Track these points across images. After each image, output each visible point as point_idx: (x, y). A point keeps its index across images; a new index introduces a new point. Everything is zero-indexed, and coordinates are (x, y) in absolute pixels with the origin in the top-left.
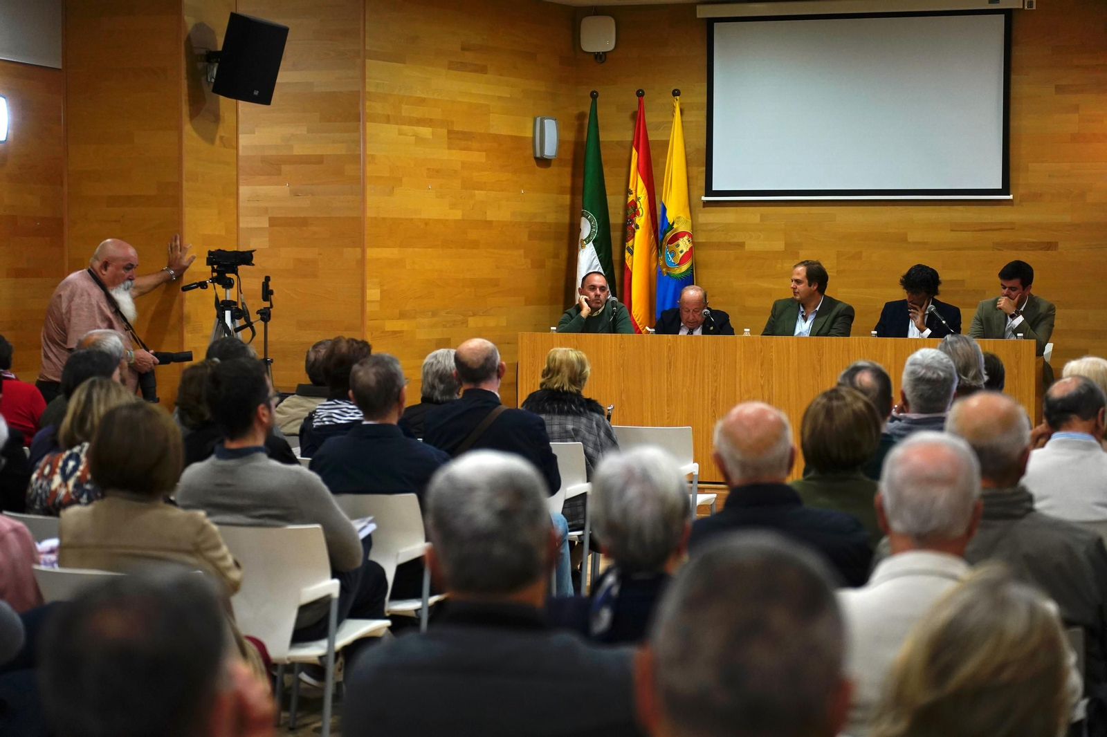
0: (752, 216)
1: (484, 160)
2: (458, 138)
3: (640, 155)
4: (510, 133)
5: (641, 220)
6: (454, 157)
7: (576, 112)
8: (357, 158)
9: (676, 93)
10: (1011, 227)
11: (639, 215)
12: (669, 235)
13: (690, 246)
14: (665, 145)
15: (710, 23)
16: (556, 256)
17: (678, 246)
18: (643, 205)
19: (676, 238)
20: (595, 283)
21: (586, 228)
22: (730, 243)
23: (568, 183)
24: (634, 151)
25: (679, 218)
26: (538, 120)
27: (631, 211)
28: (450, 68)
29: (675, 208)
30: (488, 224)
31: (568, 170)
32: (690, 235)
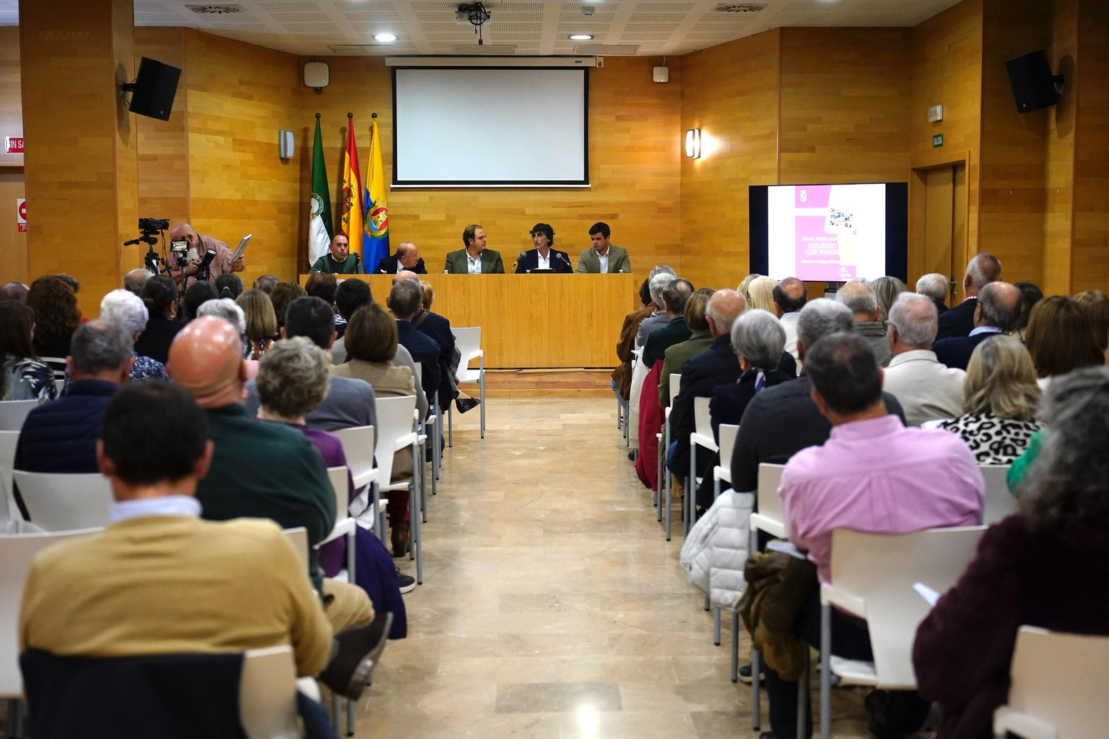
0: (423, 197)
1: (253, 159)
2: (239, 144)
3: (352, 156)
4: (265, 141)
5: (354, 200)
6: (236, 157)
7: (302, 126)
8: (184, 158)
9: (374, 116)
10: (590, 205)
11: (352, 196)
12: (372, 210)
13: (386, 217)
14: (367, 150)
15: (394, 70)
16: (293, 225)
17: (379, 217)
18: (355, 191)
19: (377, 212)
20: (341, 242)
21: (316, 205)
22: (409, 216)
23: (298, 175)
24: (347, 155)
25: (379, 198)
26: (282, 132)
27: (345, 194)
28: (233, 96)
29: (376, 193)
30: (256, 202)
31: (298, 167)
32: (386, 210)
